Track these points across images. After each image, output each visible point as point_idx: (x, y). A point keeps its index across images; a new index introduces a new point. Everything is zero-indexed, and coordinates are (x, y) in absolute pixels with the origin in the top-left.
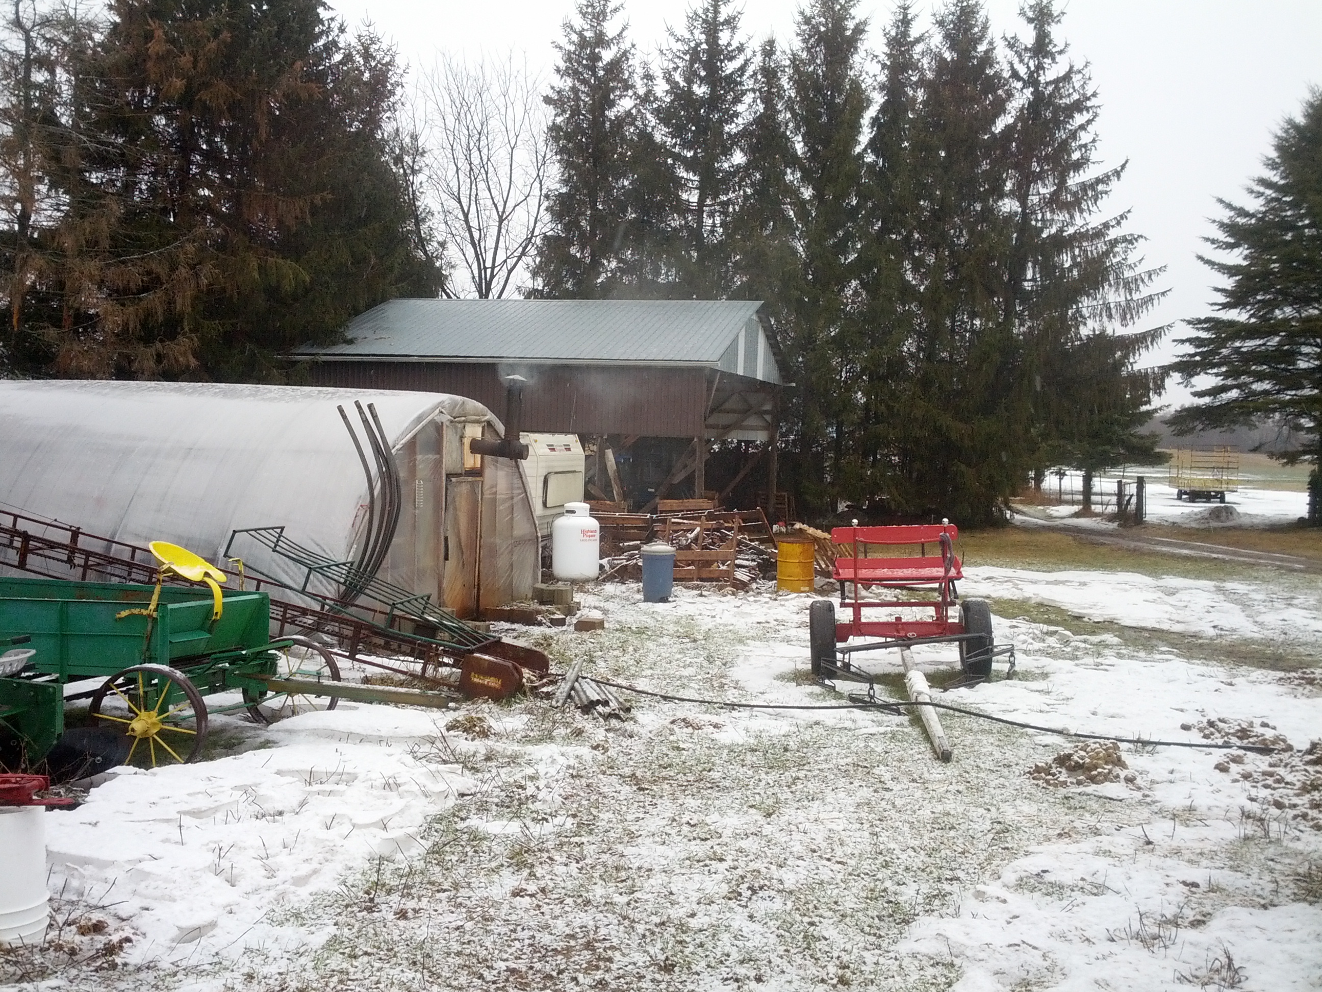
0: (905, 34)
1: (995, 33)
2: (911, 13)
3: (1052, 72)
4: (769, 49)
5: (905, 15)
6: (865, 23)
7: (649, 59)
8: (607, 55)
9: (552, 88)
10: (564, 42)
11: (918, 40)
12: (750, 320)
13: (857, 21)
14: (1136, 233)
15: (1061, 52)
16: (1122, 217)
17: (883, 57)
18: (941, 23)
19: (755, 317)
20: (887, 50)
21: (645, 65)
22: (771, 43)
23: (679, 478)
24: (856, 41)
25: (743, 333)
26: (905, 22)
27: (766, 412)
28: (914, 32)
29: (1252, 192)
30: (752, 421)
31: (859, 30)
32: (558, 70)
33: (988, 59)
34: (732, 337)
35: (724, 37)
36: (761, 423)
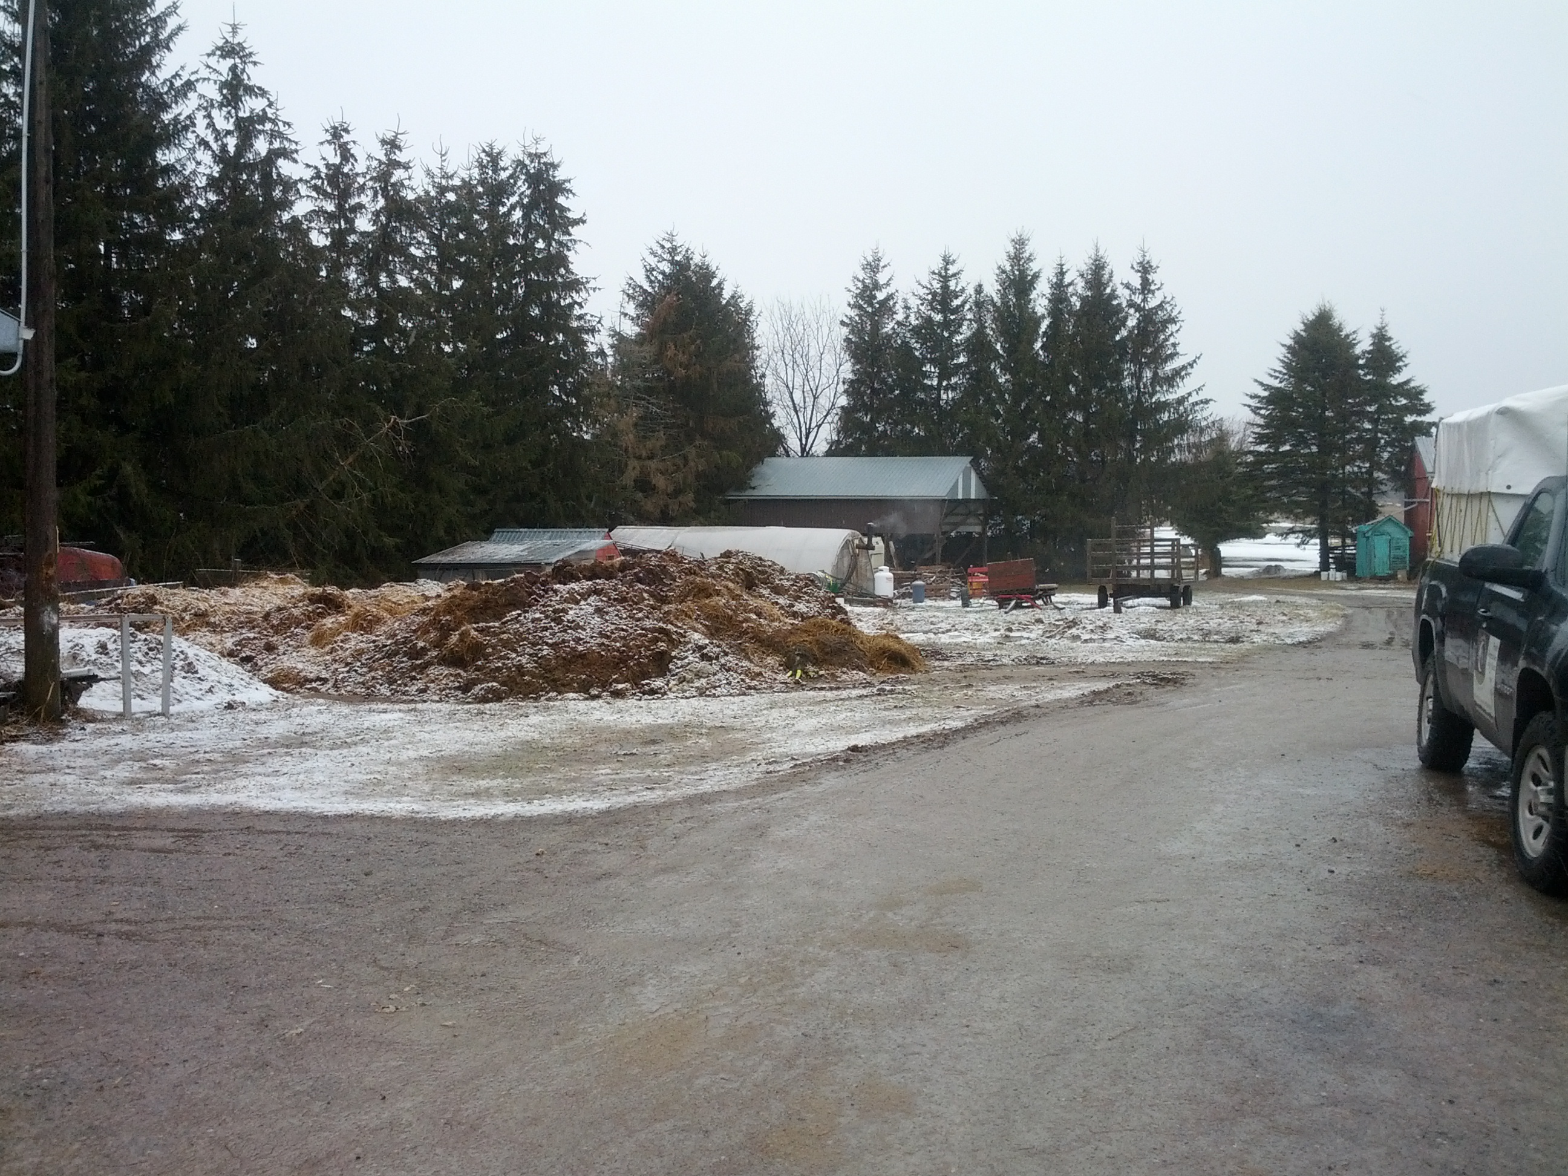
0: (1061, 280)
1: (1116, 280)
2: (1065, 269)
3: (1153, 303)
4: (979, 289)
5: (1062, 269)
6: (1039, 272)
7: (908, 297)
8: (880, 296)
9: (846, 316)
10: (853, 289)
11: (1070, 284)
12: (966, 467)
13: (1034, 271)
14: (1208, 398)
15: (1159, 289)
16: (1199, 389)
17: (1048, 295)
18: (1082, 276)
19: (969, 465)
20: (1049, 291)
21: (905, 300)
22: (980, 286)
23: (927, 556)
24: (1034, 283)
25: (961, 476)
26: (1061, 274)
27: (980, 515)
28: (1067, 280)
29: (1271, 376)
30: (971, 520)
31: (1036, 276)
32: (849, 305)
33: (1113, 296)
34: (954, 481)
35: (952, 284)
36: (977, 521)
